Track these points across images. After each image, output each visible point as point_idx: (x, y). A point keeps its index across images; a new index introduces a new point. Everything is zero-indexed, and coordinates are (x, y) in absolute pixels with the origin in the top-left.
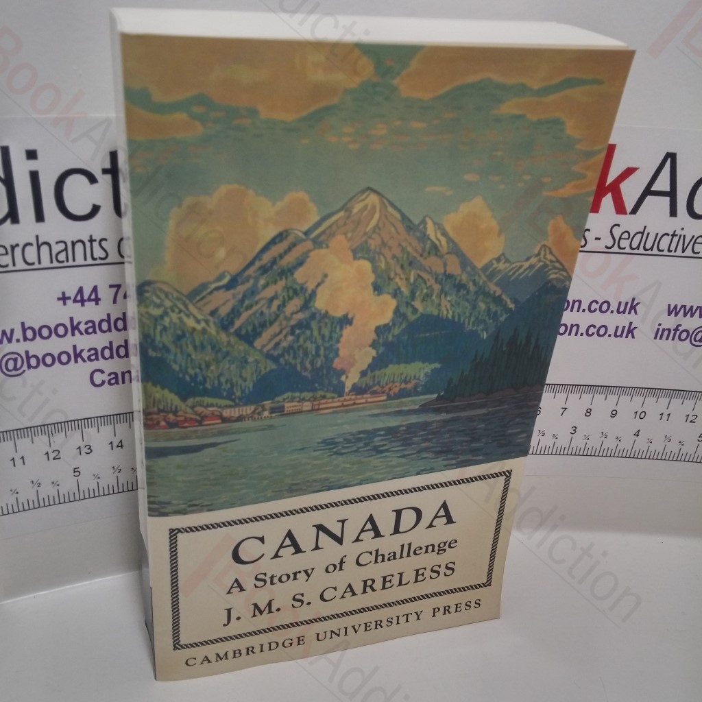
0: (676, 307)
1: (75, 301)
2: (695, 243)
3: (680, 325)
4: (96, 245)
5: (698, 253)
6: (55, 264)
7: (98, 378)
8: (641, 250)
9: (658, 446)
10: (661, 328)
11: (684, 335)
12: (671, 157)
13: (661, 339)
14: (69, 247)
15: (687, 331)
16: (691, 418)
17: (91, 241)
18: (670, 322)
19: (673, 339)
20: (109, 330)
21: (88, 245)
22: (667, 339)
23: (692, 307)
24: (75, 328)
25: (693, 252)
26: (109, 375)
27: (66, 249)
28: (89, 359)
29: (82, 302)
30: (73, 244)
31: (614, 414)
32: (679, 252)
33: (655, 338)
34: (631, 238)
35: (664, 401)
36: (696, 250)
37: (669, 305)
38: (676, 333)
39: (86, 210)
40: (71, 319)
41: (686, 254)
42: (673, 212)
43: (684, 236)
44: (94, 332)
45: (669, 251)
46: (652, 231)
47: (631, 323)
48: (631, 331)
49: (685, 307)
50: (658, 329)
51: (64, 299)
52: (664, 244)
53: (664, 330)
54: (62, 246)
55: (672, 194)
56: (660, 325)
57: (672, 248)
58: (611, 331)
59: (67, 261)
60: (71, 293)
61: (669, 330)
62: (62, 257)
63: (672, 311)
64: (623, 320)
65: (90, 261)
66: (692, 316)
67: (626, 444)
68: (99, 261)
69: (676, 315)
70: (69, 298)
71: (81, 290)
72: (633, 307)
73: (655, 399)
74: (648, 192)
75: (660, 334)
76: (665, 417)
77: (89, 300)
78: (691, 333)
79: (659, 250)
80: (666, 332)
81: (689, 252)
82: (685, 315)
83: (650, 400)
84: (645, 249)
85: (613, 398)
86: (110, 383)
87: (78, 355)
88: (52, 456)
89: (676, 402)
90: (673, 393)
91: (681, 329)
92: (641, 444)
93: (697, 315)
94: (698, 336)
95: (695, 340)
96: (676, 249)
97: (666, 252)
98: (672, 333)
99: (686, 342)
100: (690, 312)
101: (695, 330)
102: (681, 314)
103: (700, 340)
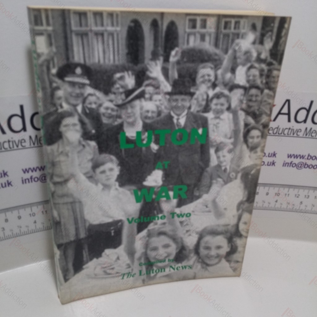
5: (299, 135)
8: (277, 134)
9: (284, 206)
10: (285, 162)
11: (294, 165)
12: (288, 101)
13: (285, 166)
15: (295, 164)
16: (297, 196)
18: (289, 160)
19: (290, 166)
22: (288, 166)
23: (297, 155)
25: (297, 135)
31: (267, 194)
32: (292, 135)
33: (283, 166)
34: (273, 130)
35: (287, 189)
38: (291, 164)
42: (289, 120)
43: (294, 130)
45: (288, 134)
46: (281, 127)
47: (273, 161)
48: (273, 163)
49: (294, 155)
52: (286, 132)
53: (286, 163)
55: (289, 114)
57: (289, 133)
58: (266, 163)
61: (288, 163)
63: (290, 156)
64: (271, 160)
67: (272, 205)
69: (291, 157)
72: (274, 155)
74: (279, 113)
75: (285, 164)
79: (284, 134)
80: (287, 164)
81: (295, 135)
82: (294, 158)
83: (282, 189)
84: (279, 134)
85: (267, 188)
89: (291, 190)
90: (290, 186)
91: (293, 163)
92: (278, 205)
93: (299, 158)
94: (300, 166)
95: (298, 167)
96: (290, 134)
97: (287, 135)
98: (289, 164)
99: (295, 168)
100: (296, 157)
101: (298, 163)
102: (293, 157)
103: (300, 167)
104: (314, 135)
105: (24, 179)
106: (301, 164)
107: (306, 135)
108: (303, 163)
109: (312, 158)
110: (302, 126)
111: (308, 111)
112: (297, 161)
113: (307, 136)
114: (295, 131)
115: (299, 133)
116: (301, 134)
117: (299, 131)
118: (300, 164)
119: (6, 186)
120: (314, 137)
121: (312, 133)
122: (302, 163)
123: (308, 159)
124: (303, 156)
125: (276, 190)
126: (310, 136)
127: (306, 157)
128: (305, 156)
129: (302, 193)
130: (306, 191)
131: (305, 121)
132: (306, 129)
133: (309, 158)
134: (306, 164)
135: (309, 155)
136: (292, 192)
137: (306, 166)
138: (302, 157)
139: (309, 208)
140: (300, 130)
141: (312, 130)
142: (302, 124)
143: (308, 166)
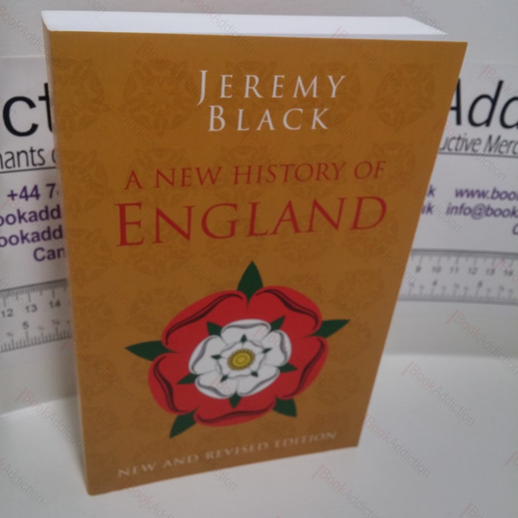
1: (21, 197)
4: (35, 154)
6: (5, 169)
7: (40, 254)
9: (449, 292)
11: (467, 211)
14: (15, 156)
15: (469, 208)
17: (32, 151)
18: (458, 202)
20: (47, 218)
21: (29, 154)
24: (21, 217)
26: (49, 251)
27: (13, 158)
28: (33, 240)
29: (26, 197)
30: (19, 154)
32: (463, 151)
35: (453, 259)
38: (462, 209)
39: (27, 128)
40: (18, 211)
42: (459, 121)
44: (36, 220)
45: (456, 149)
51: (12, 195)
52: (453, 145)
53: (453, 208)
54: (10, 156)
55: (458, 109)
57: (459, 147)
59: (14, 166)
60: (18, 191)
61: (457, 208)
62: (10, 164)
65: (31, 166)
67: (427, 291)
68: (38, 167)
70: (16, 195)
71: (25, 189)
72: (431, 192)
75: (451, 210)
77: (32, 196)
81: (470, 151)
85: (417, 258)
86: (49, 258)
87: (24, 238)
88: (7, 313)
91: (465, 206)
93: (476, 196)
94: (478, 212)
96: (461, 148)
97: (454, 151)
99: (469, 217)
100: (471, 194)
101: (476, 207)
102: (465, 196)
103: (479, 214)
104: (503, 149)
106: (481, 209)
107: (490, 150)
108: (483, 205)
110: (482, 133)
111: (494, 102)
112: (472, 202)
113: (492, 153)
114: (469, 141)
115: (476, 147)
116: (480, 148)
117: (478, 142)
120: (505, 154)
121: (501, 145)
125: (434, 261)
126: (497, 153)
127: (489, 195)
128: (488, 192)
129: (483, 264)
131: (488, 122)
132: (490, 138)
133: (495, 195)
135: (495, 191)
136: (465, 263)
137: (489, 212)
138: (483, 194)
139: (494, 294)
140: (479, 140)
141: (502, 139)
142: (483, 127)
143: (494, 213)
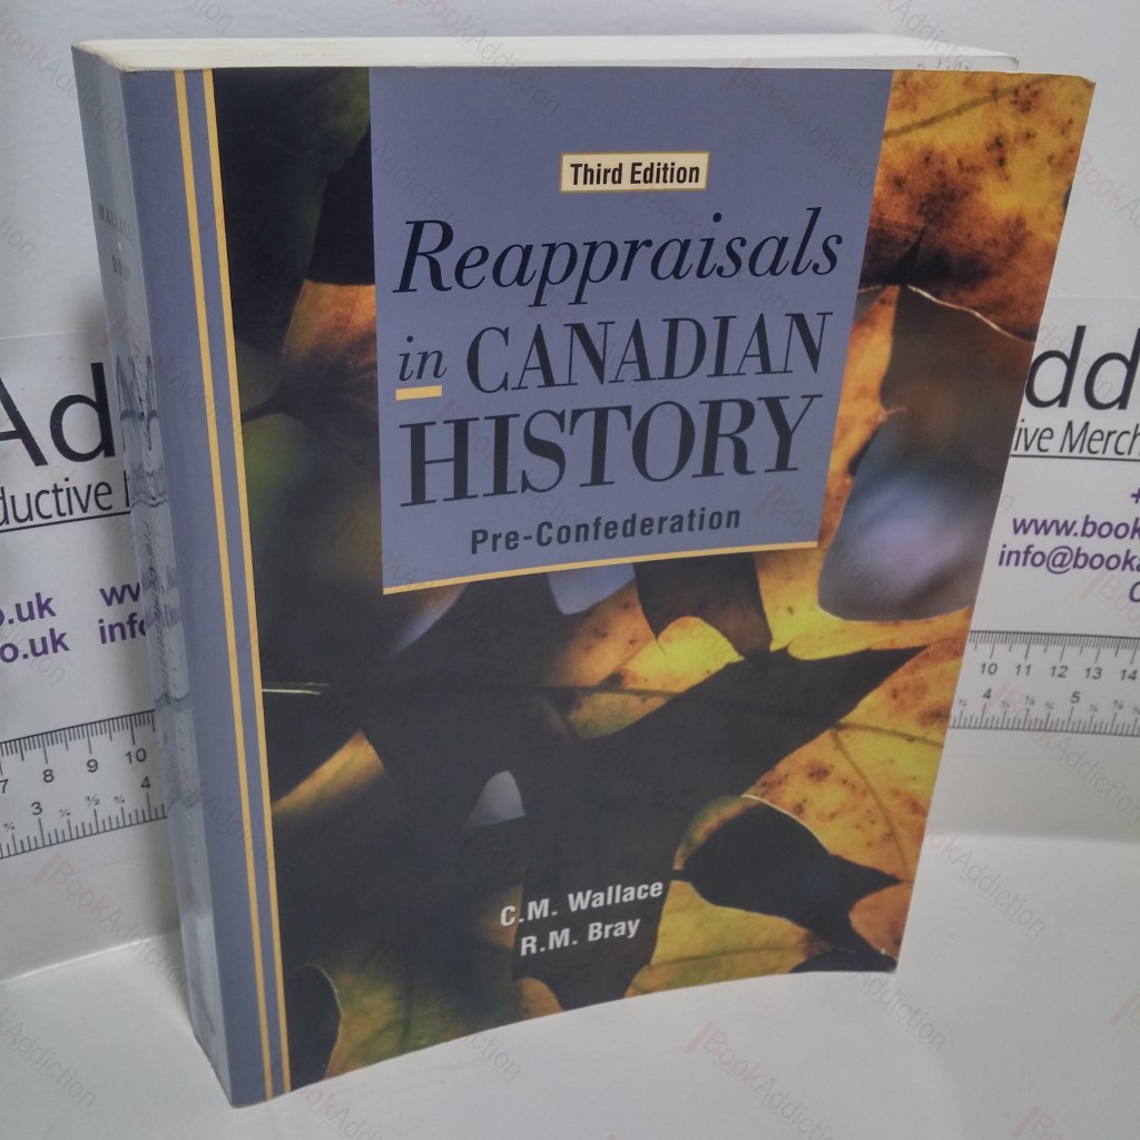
0: (1023, 522)
2: (1041, 437)
3: (1032, 546)
5: (1046, 450)
10: (1007, 550)
13: (1008, 564)
16: (1058, 671)
19: (1024, 564)
22: (1016, 564)
23: (1044, 523)
25: (1040, 449)
33: (1001, 563)
36: (1043, 447)
37: (1015, 521)
41: (1029, 453)
43: (1026, 430)
49: (1036, 521)
50: (1003, 553)
56: (1004, 546)
66: (1046, 532)
69: (1025, 532)
73: (1007, 646)
76: (1023, 670)
78: (1047, 555)
80: (1014, 556)
82: (1037, 532)
83: (1002, 649)
89: (1037, 650)
90: (1031, 637)
92: (995, 710)
95: (1054, 565)
98: (1022, 556)
105: (106, 625)
109: (1097, 530)
118: (1060, 553)
119: (45, 651)
122: (1064, 551)
123: (1083, 534)
124: (1066, 523)
130: (1090, 652)
134: (1078, 555)
